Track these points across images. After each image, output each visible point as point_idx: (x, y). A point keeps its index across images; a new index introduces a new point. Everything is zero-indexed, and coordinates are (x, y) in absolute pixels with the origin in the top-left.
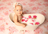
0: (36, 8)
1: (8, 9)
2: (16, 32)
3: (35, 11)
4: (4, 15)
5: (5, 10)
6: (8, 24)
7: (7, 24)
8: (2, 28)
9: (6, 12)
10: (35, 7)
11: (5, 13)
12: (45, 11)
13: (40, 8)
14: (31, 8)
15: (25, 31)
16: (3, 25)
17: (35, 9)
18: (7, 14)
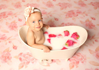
0: (74, 13)
1: (15, 17)
2: (33, 63)
5: (10, 19)
7: (15, 48)
8: (5, 57)
9: (12, 23)
10: (72, 11)
11: (10, 26)
12: (92, 19)
13: (83, 12)
14: (65, 13)
15: (50, 61)
16: (8, 51)
17: (73, 15)
18: (15, 27)
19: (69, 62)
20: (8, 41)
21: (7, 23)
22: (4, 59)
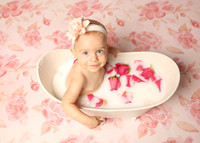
6: (37, 88)
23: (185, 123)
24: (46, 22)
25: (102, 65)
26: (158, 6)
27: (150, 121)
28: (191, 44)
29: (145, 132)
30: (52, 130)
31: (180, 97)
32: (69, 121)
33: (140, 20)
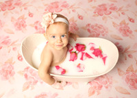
0: (106, 9)
3: (103, 19)
4: (14, 30)
7: (20, 58)
8: (7, 71)
9: (19, 19)
10: (104, 5)
11: (17, 24)
13: (118, 7)
14: (93, 8)
16: (10, 62)
17: (103, 12)
18: (23, 25)
19: (89, 86)
20: (12, 47)
21: (13, 18)
22: (5, 74)
23: (121, 88)
24: (31, 15)
25: (65, 45)
26: (107, 7)
27: (97, 85)
28: (128, 33)
29: (94, 92)
30: (30, 88)
31: (119, 70)
32: (42, 83)
33: (94, 16)
